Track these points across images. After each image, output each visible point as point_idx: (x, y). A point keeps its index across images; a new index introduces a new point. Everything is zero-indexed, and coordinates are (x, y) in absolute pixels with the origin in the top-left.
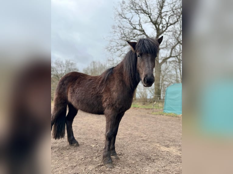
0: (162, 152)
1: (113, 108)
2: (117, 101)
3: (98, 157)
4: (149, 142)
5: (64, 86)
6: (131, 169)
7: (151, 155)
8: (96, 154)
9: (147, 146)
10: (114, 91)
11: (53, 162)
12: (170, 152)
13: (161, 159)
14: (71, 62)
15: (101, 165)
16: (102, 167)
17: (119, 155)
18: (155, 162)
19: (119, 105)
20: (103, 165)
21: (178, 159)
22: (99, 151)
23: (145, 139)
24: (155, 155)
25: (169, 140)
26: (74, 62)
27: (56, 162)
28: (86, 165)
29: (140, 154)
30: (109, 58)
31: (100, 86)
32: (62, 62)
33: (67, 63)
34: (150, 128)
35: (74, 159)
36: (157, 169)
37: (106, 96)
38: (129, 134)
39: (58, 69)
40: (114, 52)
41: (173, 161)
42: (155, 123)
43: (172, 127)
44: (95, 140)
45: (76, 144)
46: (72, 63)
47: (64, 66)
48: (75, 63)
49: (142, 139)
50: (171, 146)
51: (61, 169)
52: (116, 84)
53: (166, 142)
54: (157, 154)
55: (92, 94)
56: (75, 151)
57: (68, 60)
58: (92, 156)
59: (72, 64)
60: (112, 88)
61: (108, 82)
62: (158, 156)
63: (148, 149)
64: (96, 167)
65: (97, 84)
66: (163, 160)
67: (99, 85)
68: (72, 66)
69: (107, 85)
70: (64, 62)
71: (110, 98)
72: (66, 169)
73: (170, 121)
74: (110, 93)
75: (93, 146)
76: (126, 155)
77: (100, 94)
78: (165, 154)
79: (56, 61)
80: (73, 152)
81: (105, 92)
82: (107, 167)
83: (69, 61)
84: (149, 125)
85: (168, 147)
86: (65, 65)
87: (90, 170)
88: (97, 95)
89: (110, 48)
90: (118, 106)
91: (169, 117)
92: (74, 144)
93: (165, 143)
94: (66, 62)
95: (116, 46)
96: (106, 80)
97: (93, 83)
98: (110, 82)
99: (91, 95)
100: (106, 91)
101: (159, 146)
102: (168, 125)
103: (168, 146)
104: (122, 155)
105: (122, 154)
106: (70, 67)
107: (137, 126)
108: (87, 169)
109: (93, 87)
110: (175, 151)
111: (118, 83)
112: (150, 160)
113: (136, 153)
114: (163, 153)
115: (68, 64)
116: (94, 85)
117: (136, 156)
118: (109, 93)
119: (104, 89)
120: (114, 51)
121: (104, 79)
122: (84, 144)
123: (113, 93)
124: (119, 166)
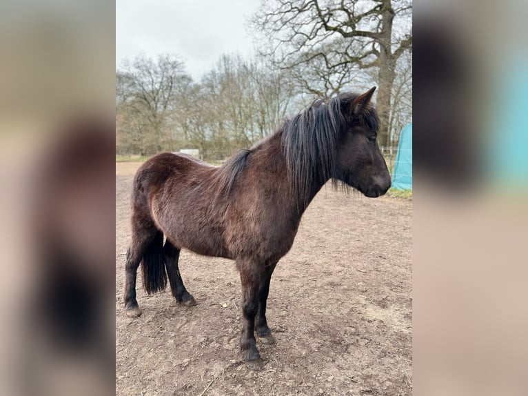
0: (369, 321)
1: (252, 258)
2: (262, 244)
3: (234, 337)
4: (345, 289)
5: (143, 192)
6: (297, 373)
7: (342, 333)
8: (230, 330)
9: (340, 303)
10: (251, 219)
11: (143, 354)
12: (386, 323)
13: (362, 343)
14: (172, 59)
15: (237, 363)
16: (239, 368)
17: (277, 332)
18: (350, 353)
19: (266, 251)
20: (241, 362)
21: (400, 344)
22: (236, 321)
23: (337, 280)
24: (353, 330)
25: (389, 284)
26: (179, 60)
27: (151, 354)
28: (207, 363)
29: (319, 328)
30: (263, 50)
31: (217, 205)
32: (150, 62)
33: (161, 64)
34: (352, 242)
35: (184, 345)
36: (351, 373)
37: (234, 229)
38: (305, 263)
39: (144, 80)
40: (275, 30)
41: (389, 351)
42: (366, 222)
43: (405, 235)
44: (230, 284)
45: (189, 302)
46: (175, 62)
47: (156, 73)
48: (183, 63)
49: (330, 279)
50: (392, 302)
51: (159, 372)
52: (256, 200)
53: (382, 289)
54: (356, 328)
55: (200, 223)
56: (188, 321)
57: (165, 56)
58: (221, 334)
59: (174, 65)
60: (247, 211)
61: (236, 194)
62: (358, 335)
63: (338, 315)
64: (227, 369)
65: (209, 198)
66: (366, 346)
67: (214, 201)
68: (176, 70)
69: (233, 203)
70: (156, 61)
71: (242, 237)
72: (168, 373)
73: (402, 215)
74: (242, 223)
75: (225, 306)
76: (290, 330)
77: (217, 223)
78: (373, 327)
79: (137, 59)
80: (184, 322)
81: (230, 221)
82: (248, 369)
83: (167, 58)
84: (352, 230)
85: (384, 307)
86: (159, 70)
87: (216, 376)
88: (212, 225)
89: (265, 18)
90: (262, 254)
91: (402, 204)
92: (187, 301)
93: (378, 293)
94: (161, 60)
95: (280, 13)
96: (231, 189)
97: (202, 196)
98: (240, 194)
99: (198, 225)
100: (232, 218)
101: (364, 302)
102: (397, 229)
103: (383, 304)
104: (283, 332)
105: (283, 330)
106: (171, 72)
107: (323, 236)
108: (209, 374)
109: (201, 205)
110: (396, 320)
111: (263, 198)
112: (339, 347)
113: (312, 325)
114: (371, 324)
115: (164, 65)
116: (204, 201)
117: (312, 334)
118: (239, 224)
119: (226, 212)
120: (274, 27)
121: (226, 186)
122: (206, 299)
123: (248, 224)
124: (274, 366)
